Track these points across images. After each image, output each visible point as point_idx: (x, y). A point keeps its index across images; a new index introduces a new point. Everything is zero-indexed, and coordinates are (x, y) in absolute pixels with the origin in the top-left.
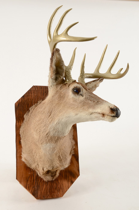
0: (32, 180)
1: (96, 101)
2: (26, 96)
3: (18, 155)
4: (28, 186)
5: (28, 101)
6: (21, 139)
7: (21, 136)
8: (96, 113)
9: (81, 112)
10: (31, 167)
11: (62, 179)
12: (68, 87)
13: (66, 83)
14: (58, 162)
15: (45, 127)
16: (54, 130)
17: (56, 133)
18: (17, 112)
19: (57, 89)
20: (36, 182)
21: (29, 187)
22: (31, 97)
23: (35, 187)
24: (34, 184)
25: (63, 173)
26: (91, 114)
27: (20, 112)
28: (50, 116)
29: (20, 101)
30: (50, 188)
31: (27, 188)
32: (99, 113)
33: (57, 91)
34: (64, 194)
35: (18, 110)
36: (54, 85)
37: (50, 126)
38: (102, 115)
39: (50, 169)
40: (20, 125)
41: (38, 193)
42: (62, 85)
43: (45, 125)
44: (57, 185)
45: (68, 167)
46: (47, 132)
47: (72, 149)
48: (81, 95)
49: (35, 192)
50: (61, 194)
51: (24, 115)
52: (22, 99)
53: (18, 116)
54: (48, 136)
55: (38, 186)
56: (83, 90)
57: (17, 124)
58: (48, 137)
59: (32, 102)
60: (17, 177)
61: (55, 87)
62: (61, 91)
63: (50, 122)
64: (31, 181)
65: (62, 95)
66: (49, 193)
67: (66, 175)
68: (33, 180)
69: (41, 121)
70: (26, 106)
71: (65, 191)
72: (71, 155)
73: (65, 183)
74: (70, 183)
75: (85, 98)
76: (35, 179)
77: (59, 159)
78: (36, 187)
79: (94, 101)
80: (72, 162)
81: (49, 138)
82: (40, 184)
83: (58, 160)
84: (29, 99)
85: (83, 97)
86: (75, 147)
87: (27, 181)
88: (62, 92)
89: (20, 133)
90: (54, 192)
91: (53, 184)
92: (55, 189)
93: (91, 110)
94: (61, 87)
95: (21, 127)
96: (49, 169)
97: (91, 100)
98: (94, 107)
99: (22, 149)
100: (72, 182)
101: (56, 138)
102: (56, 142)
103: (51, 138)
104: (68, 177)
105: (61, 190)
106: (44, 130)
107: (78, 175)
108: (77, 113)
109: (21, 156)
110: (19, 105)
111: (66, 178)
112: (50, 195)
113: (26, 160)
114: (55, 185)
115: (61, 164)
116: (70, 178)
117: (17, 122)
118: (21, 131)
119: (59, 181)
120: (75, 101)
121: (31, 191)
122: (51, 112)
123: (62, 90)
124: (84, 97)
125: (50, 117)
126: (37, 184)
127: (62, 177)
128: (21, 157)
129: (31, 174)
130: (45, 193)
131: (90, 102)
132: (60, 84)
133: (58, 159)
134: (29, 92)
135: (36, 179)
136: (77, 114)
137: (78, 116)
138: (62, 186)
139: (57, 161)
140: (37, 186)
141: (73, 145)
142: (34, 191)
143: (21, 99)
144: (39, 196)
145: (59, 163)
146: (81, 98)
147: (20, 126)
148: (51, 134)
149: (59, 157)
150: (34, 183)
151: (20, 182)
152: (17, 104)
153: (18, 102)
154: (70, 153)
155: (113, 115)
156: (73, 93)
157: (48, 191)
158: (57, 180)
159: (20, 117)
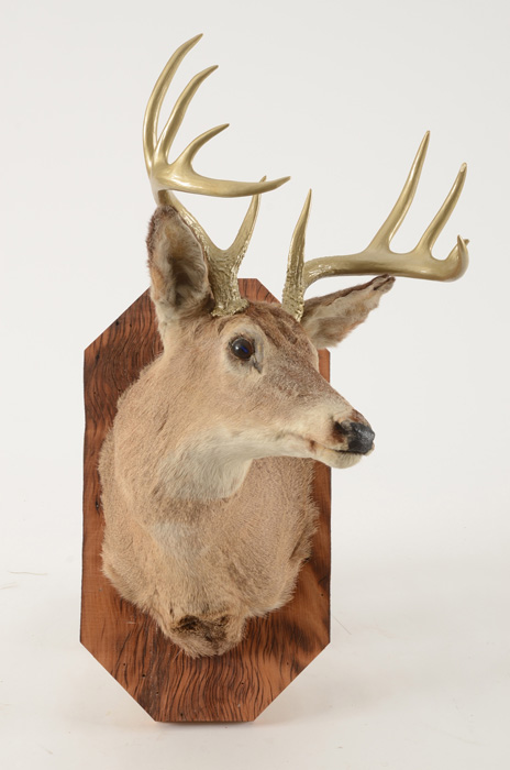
0: (140, 648)
1: (297, 394)
2: (128, 321)
3: (90, 553)
4: (122, 669)
5: (135, 341)
6: (101, 492)
7: (102, 481)
8: (292, 434)
9: (250, 426)
10: (134, 602)
11: (257, 652)
12: (220, 330)
13: (216, 317)
14: (227, 587)
15: (146, 468)
16: (176, 477)
17: (188, 491)
18: (93, 383)
19: (186, 337)
20: (154, 659)
21: (126, 675)
22: (147, 324)
23: (148, 674)
24: (147, 666)
25: (263, 629)
26: (279, 437)
27: (102, 387)
28: (161, 428)
29: (105, 342)
30: (208, 681)
31: (119, 677)
32: (301, 437)
33: (185, 343)
34: (260, 711)
35: (96, 378)
36: (172, 321)
37: (162, 464)
38: (308, 444)
39: (195, 612)
40: (101, 435)
41: (160, 698)
42: (201, 320)
43: (147, 461)
44: (235, 673)
45: (285, 608)
46: (155, 483)
47: (301, 538)
48: (255, 365)
49: (148, 694)
50: (252, 708)
51: (117, 399)
52: (114, 332)
53: (96, 400)
54: (161, 497)
55: (162, 673)
56: (262, 349)
57: (91, 431)
58: (160, 500)
59: (150, 347)
60: (84, 635)
61: (178, 328)
62: (197, 341)
63: (162, 453)
64: (135, 652)
65: (198, 360)
66: (201, 703)
67: (274, 638)
68: (144, 650)
69: (137, 443)
70: (129, 361)
71: (265, 698)
72: (300, 562)
73: (268, 667)
74: (287, 669)
75: (265, 377)
76: (150, 644)
77: (231, 575)
78: (153, 678)
79: (290, 394)
80: (299, 589)
81: (164, 504)
82: (168, 667)
83: (228, 578)
84: (138, 334)
85: (260, 372)
86: (315, 531)
87: (122, 650)
88: (202, 348)
89: (100, 469)
90: (222, 700)
91: (219, 668)
92: (226, 689)
93: (278, 424)
94: (197, 330)
95: (105, 445)
96: (191, 613)
97: (280, 388)
98: (287, 415)
99: (106, 531)
100: (297, 669)
101: (190, 505)
102: (193, 519)
103: (171, 505)
104: (283, 646)
105: (250, 694)
106: (145, 475)
107: (323, 642)
108: (237, 429)
109: (101, 558)
110: (98, 357)
111: (273, 647)
112: (205, 710)
113: (113, 571)
114: (227, 673)
115: (247, 597)
116: (289, 649)
117: (92, 424)
118: (101, 461)
119: (246, 660)
120: (233, 386)
121: (132, 687)
122: (164, 416)
123: (201, 339)
124: (264, 373)
125: (163, 432)
126: (159, 664)
127: (259, 642)
128: (98, 561)
129: (136, 626)
130: (188, 701)
131: (278, 393)
132: (196, 316)
133: (226, 576)
134: (141, 307)
135: (155, 647)
136: (236, 434)
137: (241, 440)
138: (255, 678)
139: (222, 583)
140: (158, 673)
141: (310, 520)
142: (143, 691)
143: (110, 335)
144: (163, 709)
145: (234, 590)
146: (254, 378)
147: (101, 441)
148: (171, 491)
149: (232, 569)
150: (147, 660)
151: (94, 653)
152: (93, 355)
153: (98, 344)
154: (293, 554)
155: (339, 446)
156: (230, 357)
157: (201, 694)
158: (235, 653)
159: (102, 406)
